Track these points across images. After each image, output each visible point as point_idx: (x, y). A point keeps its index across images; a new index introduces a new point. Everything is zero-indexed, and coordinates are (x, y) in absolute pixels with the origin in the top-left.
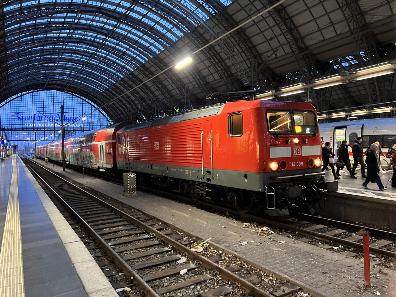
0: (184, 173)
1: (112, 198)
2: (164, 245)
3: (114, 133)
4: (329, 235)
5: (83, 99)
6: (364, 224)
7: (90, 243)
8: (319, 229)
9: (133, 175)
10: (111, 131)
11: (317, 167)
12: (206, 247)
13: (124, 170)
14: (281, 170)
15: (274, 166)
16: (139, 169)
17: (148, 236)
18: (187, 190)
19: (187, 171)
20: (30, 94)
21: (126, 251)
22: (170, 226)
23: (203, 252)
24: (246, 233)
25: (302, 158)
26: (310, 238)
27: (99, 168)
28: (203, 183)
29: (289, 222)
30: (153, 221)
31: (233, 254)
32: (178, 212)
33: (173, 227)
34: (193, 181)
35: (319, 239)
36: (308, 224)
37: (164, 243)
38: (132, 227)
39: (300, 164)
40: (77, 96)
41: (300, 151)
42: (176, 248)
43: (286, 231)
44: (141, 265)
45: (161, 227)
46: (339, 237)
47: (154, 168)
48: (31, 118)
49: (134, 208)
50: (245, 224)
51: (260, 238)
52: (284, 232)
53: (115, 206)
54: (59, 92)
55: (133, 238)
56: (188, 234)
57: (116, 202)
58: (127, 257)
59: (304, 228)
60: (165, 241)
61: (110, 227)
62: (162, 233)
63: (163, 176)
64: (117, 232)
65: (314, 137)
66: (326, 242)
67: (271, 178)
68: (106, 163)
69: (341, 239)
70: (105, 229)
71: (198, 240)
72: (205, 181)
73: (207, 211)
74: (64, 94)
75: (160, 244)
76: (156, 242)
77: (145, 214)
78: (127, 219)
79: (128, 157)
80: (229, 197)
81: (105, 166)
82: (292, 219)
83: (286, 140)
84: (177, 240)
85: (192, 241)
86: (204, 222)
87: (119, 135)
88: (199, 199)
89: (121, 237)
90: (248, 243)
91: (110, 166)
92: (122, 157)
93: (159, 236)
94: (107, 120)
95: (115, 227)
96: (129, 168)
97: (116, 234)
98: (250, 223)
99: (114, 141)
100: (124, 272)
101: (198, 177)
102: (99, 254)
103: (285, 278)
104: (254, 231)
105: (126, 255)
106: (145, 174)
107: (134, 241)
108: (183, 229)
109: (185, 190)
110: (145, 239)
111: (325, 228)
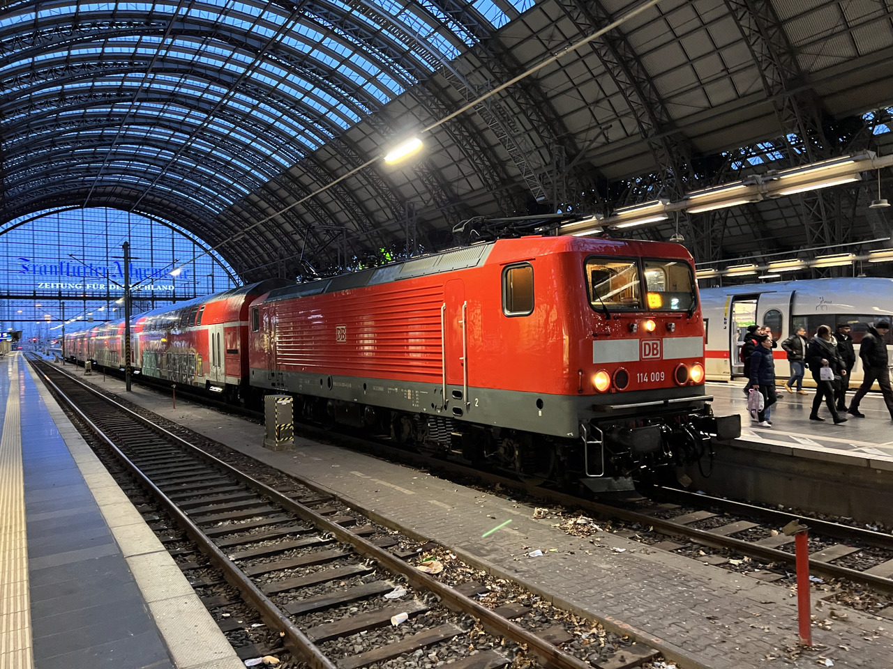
0: (403, 395)
1: (237, 452)
2: (357, 558)
3: (245, 306)
4: (720, 533)
5: (174, 229)
6: (797, 510)
7: (186, 555)
8: (701, 521)
9: (286, 401)
10: (239, 300)
11: (694, 383)
12: (451, 563)
13: (267, 389)
14: (616, 390)
15: (601, 381)
16: (301, 386)
17: (318, 539)
18: (409, 434)
19: (409, 391)
20: (51, 216)
21: (269, 572)
22: (370, 516)
23: (445, 574)
24: (541, 531)
25: (662, 364)
26: (679, 540)
27: (209, 384)
28: (444, 418)
29: (633, 506)
30: (331, 505)
31: (510, 578)
32: (388, 485)
33: (376, 518)
34: (422, 414)
35: (700, 542)
36: (675, 509)
37: (355, 553)
38: (284, 518)
39: (658, 377)
40: (160, 222)
41: (659, 348)
42: (384, 564)
43: (628, 525)
44: (302, 604)
45: (349, 518)
46: (743, 539)
47: (334, 384)
48: (54, 270)
49: (288, 476)
50: (536, 510)
51: (571, 542)
52: (624, 527)
53: (245, 471)
54: (120, 211)
55: (286, 543)
56: (411, 532)
57: (246, 462)
58: (272, 586)
59: (666, 518)
60: (358, 549)
61: (232, 519)
62: (351, 532)
63: (356, 403)
64: (248, 529)
65: (689, 317)
66: (714, 549)
67: (594, 408)
68: (226, 374)
69: (748, 543)
70: (221, 523)
71: (431, 546)
72: (449, 413)
73: (453, 482)
74: (131, 217)
75: (346, 557)
76: (338, 552)
77: (314, 489)
78: (273, 500)
79: (276, 360)
80: (501, 450)
81: (222, 379)
82: (639, 499)
83: (628, 324)
84: (386, 547)
85: (420, 550)
86: (447, 507)
87: (256, 310)
88: (435, 456)
89: (258, 541)
90: (543, 552)
91: (233, 381)
92: (262, 361)
93: (345, 540)
94: (230, 277)
95: (243, 518)
96: (278, 384)
97: (247, 534)
98: (550, 508)
99: (243, 323)
100: (262, 619)
101: (433, 405)
102: (208, 581)
103: (626, 631)
104: (558, 525)
105: (269, 581)
106: (313, 397)
107: (288, 550)
108: (400, 522)
109: (403, 435)
110: (313, 545)
111: (712, 518)
